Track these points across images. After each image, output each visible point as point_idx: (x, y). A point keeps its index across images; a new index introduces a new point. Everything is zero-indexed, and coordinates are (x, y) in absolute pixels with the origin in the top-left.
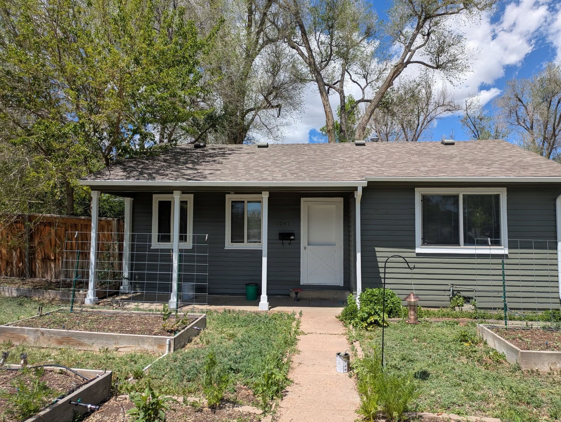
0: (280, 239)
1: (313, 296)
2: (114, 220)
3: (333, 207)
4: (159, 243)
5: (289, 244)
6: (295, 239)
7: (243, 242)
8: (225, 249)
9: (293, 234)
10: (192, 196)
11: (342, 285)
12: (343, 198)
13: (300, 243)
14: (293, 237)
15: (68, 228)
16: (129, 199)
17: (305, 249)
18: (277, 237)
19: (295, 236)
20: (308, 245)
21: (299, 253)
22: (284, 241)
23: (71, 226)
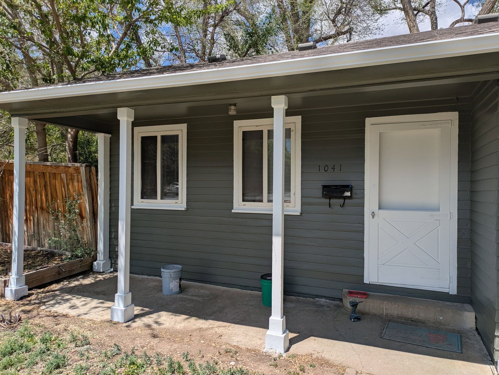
0: (325, 196)
1: (389, 312)
2: (81, 166)
3: (435, 132)
4: (143, 200)
5: (342, 206)
6: (354, 196)
7: (261, 201)
8: (233, 211)
9: (348, 187)
10: (184, 127)
11: (453, 290)
12: (457, 113)
13: (362, 205)
14: (348, 194)
15: (37, 177)
16: (102, 135)
17: (373, 217)
18: (319, 192)
19: (354, 191)
20: (380, 208)
21: (362, 223)
22: (332, 201)
23: (39, 176)
